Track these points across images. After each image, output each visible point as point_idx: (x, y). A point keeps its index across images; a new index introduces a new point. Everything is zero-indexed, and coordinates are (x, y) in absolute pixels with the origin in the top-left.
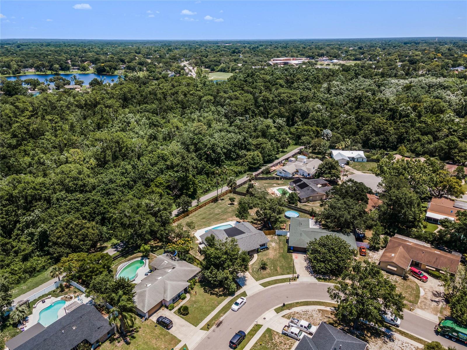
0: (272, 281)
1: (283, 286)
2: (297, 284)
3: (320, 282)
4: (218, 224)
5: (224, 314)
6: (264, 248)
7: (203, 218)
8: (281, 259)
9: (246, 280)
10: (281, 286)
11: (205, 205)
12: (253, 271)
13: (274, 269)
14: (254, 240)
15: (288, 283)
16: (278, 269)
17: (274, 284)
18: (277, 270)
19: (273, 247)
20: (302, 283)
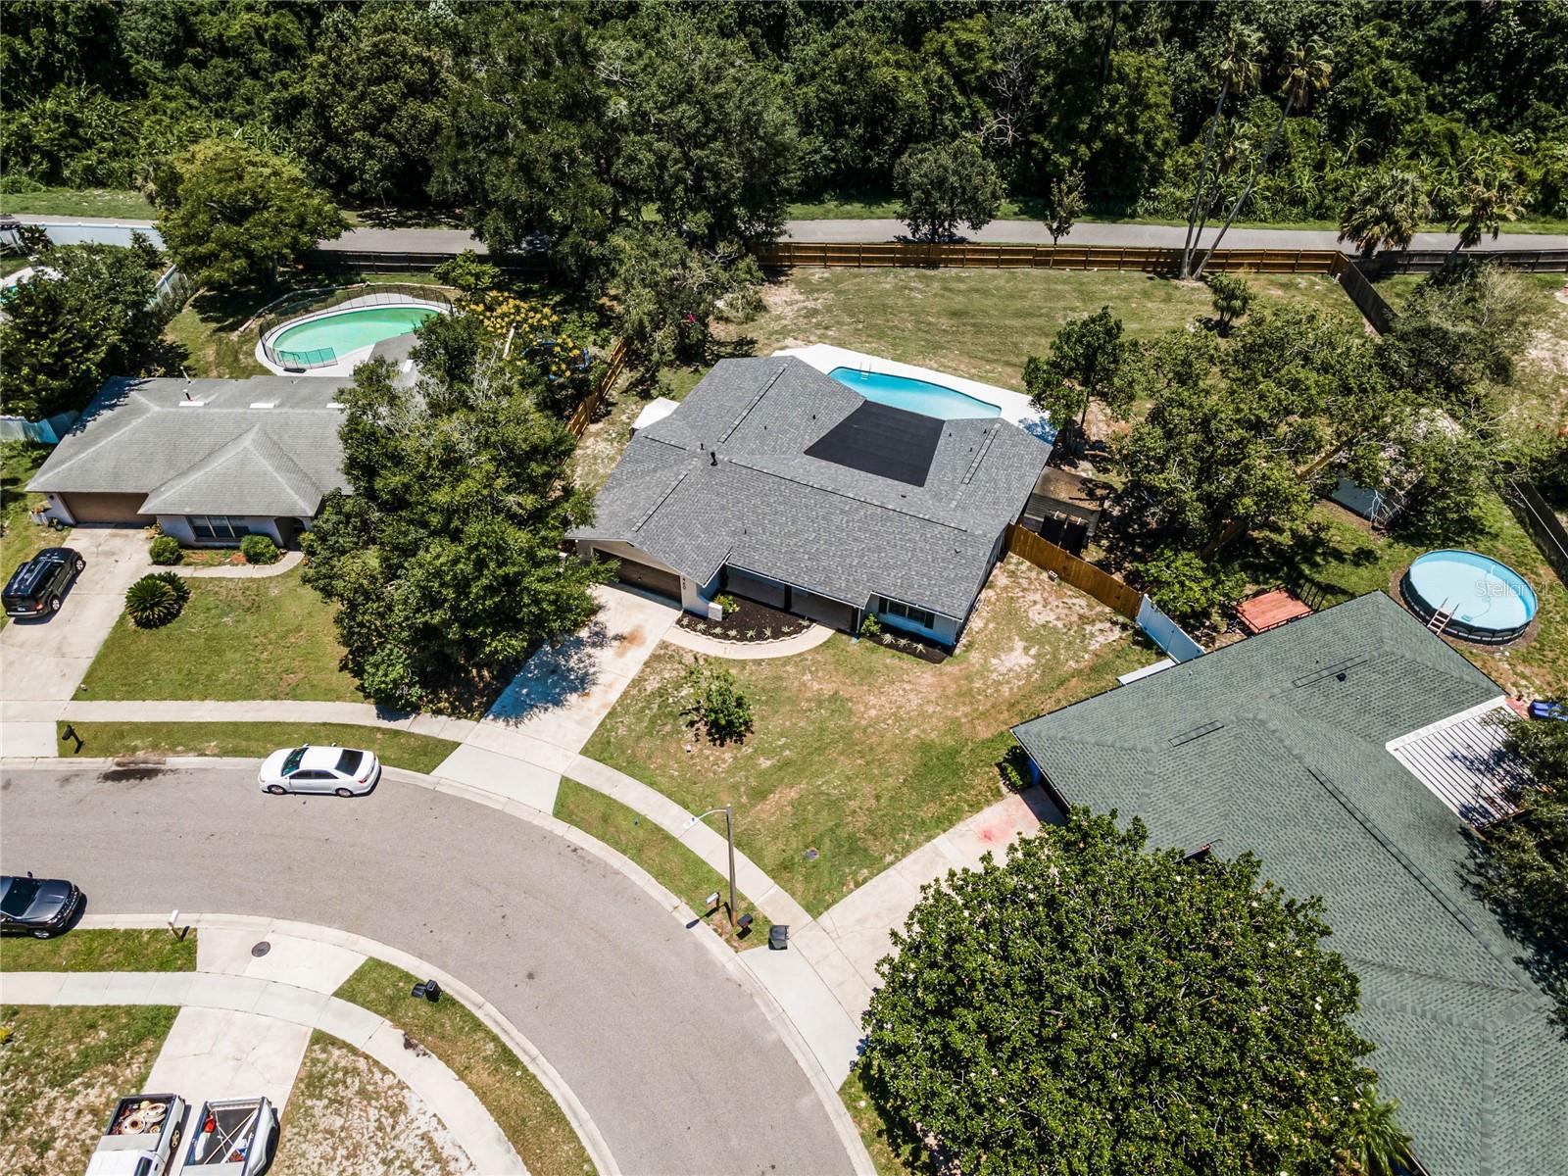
0: (640, 821)
1: (639, 898)
2: (705, 966)
3: (835, 1107)
4: (955, 371)
5: (224, 753)
6: (916, 637)
7: (955, 314)
8: (900, 766)
9: (558, 702)
10: (621, 888)
11: (1087, 264)
12: (661, 692)
13: (762, 774)
14: (879, 549)
15: (687, 914)
16: (786, 795)
17: (616, 845)
18: (760, 794)
19: (985, 670)
20: (739, 994)
